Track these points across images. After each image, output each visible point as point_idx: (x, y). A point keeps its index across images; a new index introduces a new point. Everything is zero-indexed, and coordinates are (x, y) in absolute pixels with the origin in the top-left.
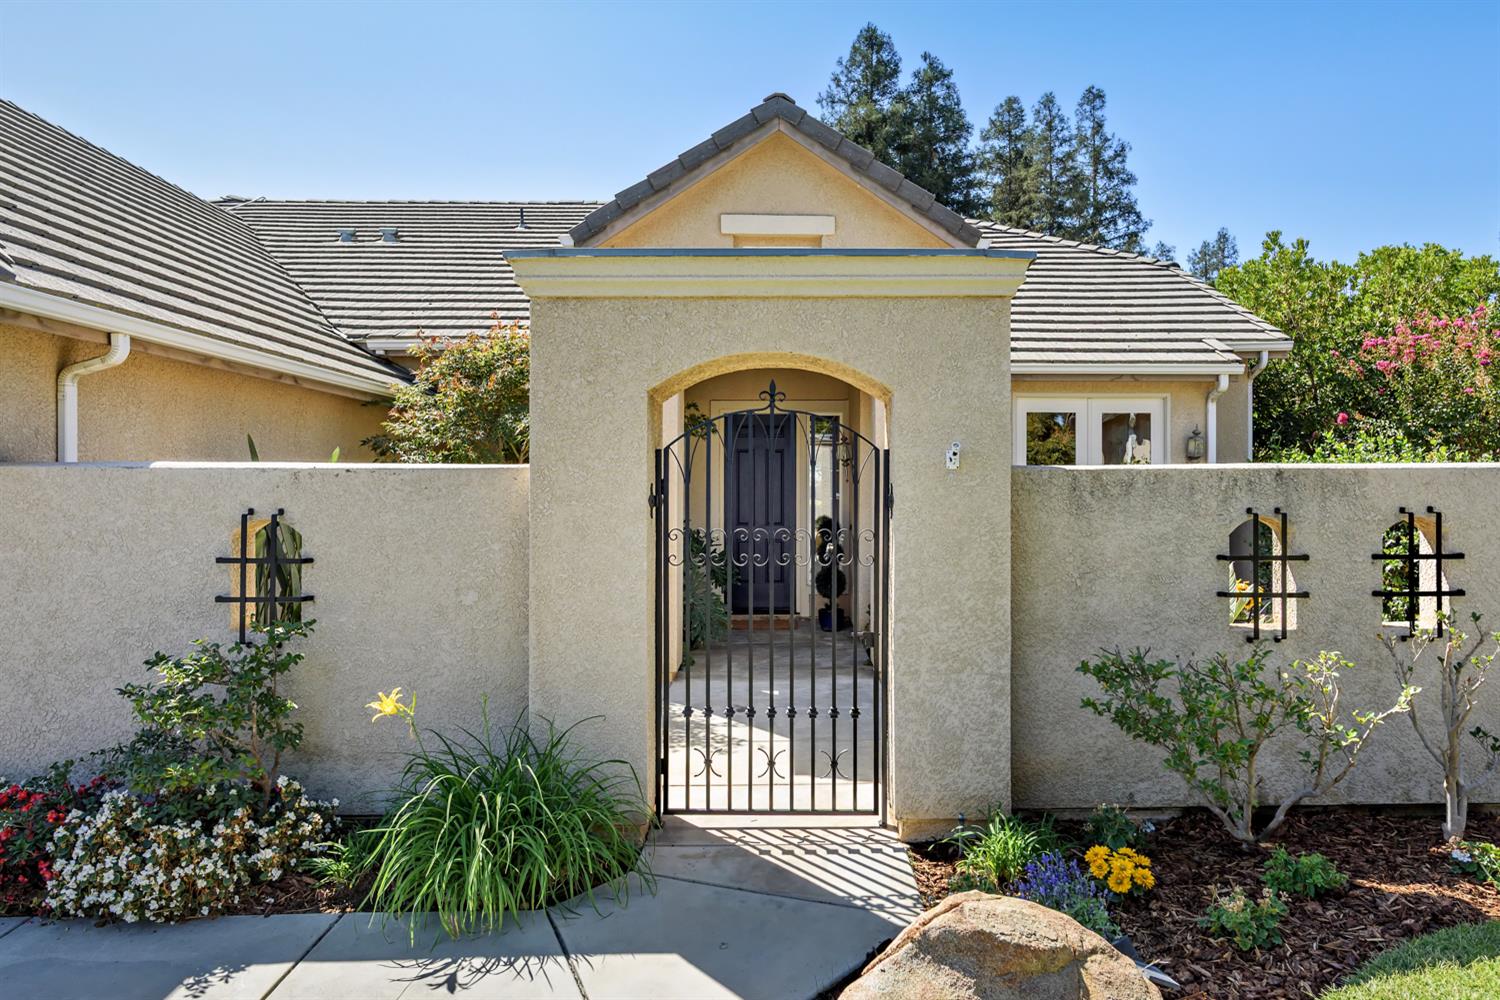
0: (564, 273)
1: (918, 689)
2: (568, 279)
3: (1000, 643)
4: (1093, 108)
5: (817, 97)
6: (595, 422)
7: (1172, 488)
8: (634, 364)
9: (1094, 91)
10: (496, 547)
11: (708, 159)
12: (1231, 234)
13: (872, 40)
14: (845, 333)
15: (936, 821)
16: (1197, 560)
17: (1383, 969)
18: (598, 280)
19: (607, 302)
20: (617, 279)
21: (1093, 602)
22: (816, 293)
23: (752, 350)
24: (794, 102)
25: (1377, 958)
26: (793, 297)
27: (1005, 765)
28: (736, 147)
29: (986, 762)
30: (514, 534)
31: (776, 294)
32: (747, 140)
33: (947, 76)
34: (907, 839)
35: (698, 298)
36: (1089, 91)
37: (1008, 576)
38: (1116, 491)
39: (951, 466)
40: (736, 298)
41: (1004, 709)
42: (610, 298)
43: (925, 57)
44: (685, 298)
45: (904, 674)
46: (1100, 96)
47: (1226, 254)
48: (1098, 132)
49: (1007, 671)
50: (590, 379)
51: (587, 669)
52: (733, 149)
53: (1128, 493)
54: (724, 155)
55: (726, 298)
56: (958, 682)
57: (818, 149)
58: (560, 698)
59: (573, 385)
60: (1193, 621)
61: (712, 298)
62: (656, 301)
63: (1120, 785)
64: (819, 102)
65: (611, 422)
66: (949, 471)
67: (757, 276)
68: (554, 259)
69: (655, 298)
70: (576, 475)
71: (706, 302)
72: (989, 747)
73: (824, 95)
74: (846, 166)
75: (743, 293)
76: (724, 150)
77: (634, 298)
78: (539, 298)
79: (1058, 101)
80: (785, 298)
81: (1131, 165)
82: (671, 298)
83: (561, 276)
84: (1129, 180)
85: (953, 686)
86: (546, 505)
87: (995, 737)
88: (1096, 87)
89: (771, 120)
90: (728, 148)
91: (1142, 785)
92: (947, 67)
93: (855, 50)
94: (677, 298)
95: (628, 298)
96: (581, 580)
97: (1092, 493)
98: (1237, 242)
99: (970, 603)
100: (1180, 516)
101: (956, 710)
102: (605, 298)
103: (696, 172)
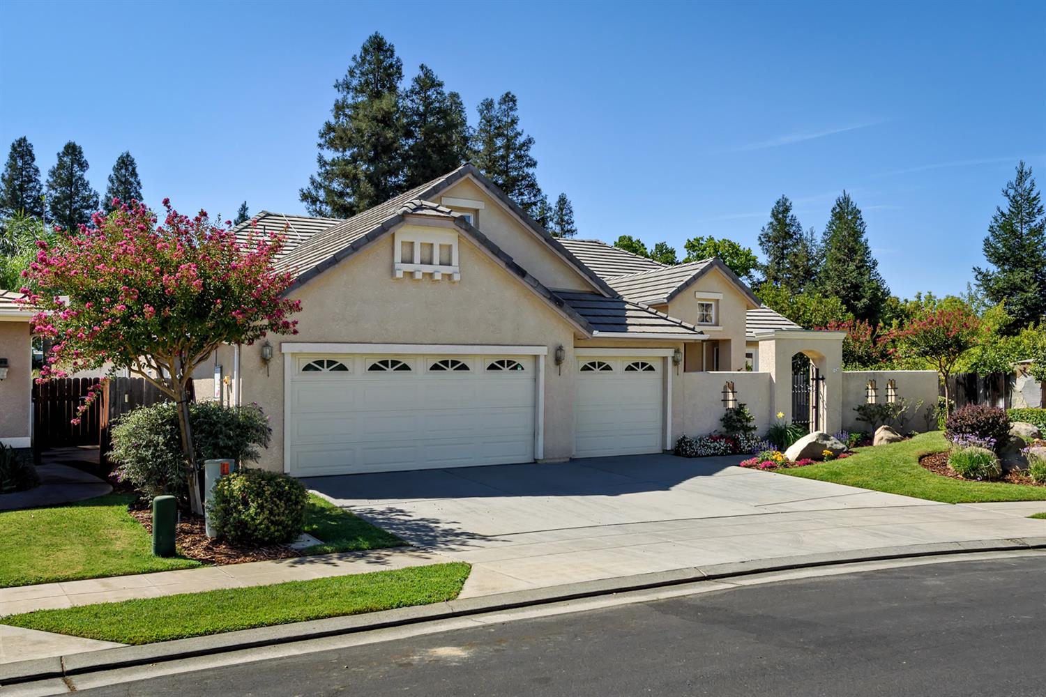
1: (829, 415)
5: (334, 83)
7: (859, 376)
9: (510, 96)
12: (569, 198)
13: (377, 46)
16: (863, 390)
19: (787, 340)
21: (851, 398)
27: (841, 429)
29: (838, 429)
33: (440, 85)
36: (507, 95)
37: (841, 393)
41: (840, 418)
43: (422, 67)
45: (828, 412)
46: (513, 100)
47: (564, 212)
49: (841, 411)
53: (853, 377)
56: (834, 413)
64: (335, 86)
67: (810, 335)
72: (839, 426)
73: (341, 81)
77: (791, 339)
81: (533, 153)
84: (533, 164)
87: (839, 423)
88: (512, 93)
92: (440, 79)
93: (365, 50)
97: (849, 377)
98: (572, 205)
99: (836, 398)
100: (860, 381)
101: (834, 419)
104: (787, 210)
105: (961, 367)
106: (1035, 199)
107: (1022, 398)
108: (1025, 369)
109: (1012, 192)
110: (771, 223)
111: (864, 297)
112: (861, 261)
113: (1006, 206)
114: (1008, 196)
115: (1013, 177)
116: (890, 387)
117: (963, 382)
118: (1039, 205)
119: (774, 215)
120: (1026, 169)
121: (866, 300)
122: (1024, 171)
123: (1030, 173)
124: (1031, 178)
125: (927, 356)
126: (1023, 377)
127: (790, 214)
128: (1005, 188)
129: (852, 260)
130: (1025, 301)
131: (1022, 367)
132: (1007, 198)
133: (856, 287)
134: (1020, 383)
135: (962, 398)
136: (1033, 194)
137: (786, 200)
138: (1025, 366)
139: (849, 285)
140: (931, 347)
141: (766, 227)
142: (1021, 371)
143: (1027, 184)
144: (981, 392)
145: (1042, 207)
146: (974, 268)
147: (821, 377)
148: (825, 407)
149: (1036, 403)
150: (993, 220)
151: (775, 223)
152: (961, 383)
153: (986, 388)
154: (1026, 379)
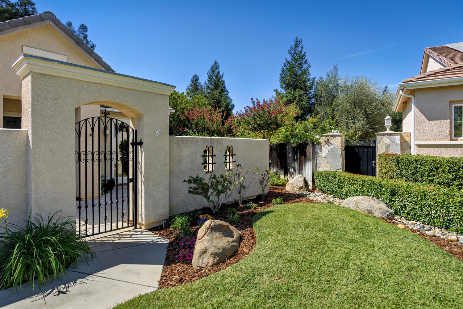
0: (47, 66)
1: (149, 191)
2: (48, 69)
3: (166, 177)
4: (84, 31)
6: (57, 117)
7: (195, 141)
8: (71, 99)
10: (10, 158)
11: (21, 25)
14: (133, 99)
15: (153, 222)
16: (199, 157)
17: (256, 221)
18: (60, 71)
19: (61, 78)
20: (66, 72)
21: (181, 167)
22: (126, 87)
23: (107, 100)
24: (56, 16)
25: (253, 219)
26: (119, 87)
27: (168, 206)
28: (32, 24)
29: (164, 206)
30: (18, 154)
31: (115, 85)
32: (37, 23)
34: (148, 228)
35: (92, 82)
36: (82, 25)
37: (168, 161)
38: (185, 142)
39: (157, 135)
40: (103, 84)
41: (167, 193)
42: (62, 77)
44: (88, 82)
45: (147, 187)
46: (86, 28)
48: (85, 39)
49: (168, 184)
50: (55, 102)
51: (55, 197)
52: (31, 25)
53: (187, 142)
54: (28, 26)
55: (100, 84)
56: (158, 188)
57: (64, 34)
58: (44, 208)
59: (49, 104)
60: (198, 170)
61: (96, 83)
62: (78, 81)
63: (186, 207)
65: (63, 117)
66: (157, 136)
67: (111, 79)
68: (45, 61)
69: (78, 80)
70: (50, 134)
71: (94, 84)
72: (164, 202)
74: (74, 42)
75: (106, 84)
76: (28, 24)
77: (71, 79)
78: (35, 72)
79: (73, 25)
80: (117, 87)
82: (83, 81)
83: (46, 67)
85: (157, 189)
86: (39, 143)
87: (166, 200)
89: (47, 19)
90: (29, 24)
91: (190, 207)
94: (85, 81)
95: (69, 78)
96: (53, 168)
97: (181, 142)
99: (161, 168)
100: (196, 147)
101: (158, 194)
102: (60, 77)
103: (16, 29)
104: (197, 80)
105: (277, 138)
106: (304, 55)
107: (326, 162)
108: (328, 140)
109: (293, 52)
110: (191, 85)
111: (222, 106)
112: (221, 90)
113: (289, 58)
114: (291, 54)
115: (293, 44)
116: (228, 153)
117: (276, 148)
118: (306, 59)
119: (192, 81)
120: (299, 39)
121: (223, 108)
122: (299, 40)
123: (301, 42)
124: (302, 45)
125: (255, 132)
126: (326, 146)
127: (198, 82)
128: (289, 49)
129: (217, 89)
130: (302, 106)
131: (326, 139)
132: (290, 55)
133: (219, 102)
134: (324, 151)
135: (275, 158)
136: (303, 53)
137: (197, 76)
138: (328, 138)
139: (215, 101)
140: (259, 125)
141: (189, 86)
142: (325, 141)
143: (300, 49)
144: (290, 155)
145: (307, 60)
146: (274, 90)
147: (139, 141)
148: (143, 180)
149: (337, 166)
150: (283, 65)
151: (193, 85)
152: (274, 149)
153: (295, 153)
154: (329, 148)
